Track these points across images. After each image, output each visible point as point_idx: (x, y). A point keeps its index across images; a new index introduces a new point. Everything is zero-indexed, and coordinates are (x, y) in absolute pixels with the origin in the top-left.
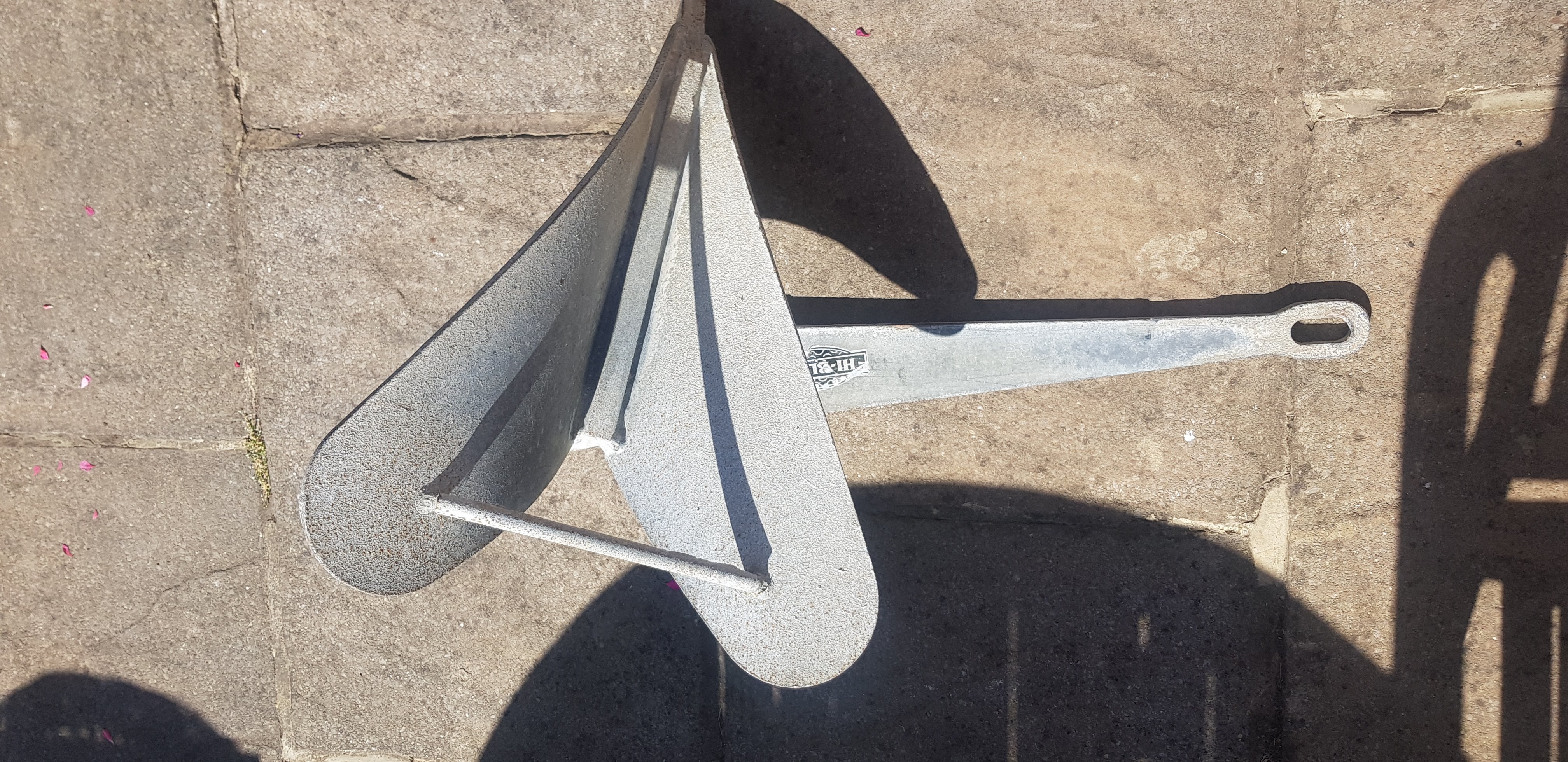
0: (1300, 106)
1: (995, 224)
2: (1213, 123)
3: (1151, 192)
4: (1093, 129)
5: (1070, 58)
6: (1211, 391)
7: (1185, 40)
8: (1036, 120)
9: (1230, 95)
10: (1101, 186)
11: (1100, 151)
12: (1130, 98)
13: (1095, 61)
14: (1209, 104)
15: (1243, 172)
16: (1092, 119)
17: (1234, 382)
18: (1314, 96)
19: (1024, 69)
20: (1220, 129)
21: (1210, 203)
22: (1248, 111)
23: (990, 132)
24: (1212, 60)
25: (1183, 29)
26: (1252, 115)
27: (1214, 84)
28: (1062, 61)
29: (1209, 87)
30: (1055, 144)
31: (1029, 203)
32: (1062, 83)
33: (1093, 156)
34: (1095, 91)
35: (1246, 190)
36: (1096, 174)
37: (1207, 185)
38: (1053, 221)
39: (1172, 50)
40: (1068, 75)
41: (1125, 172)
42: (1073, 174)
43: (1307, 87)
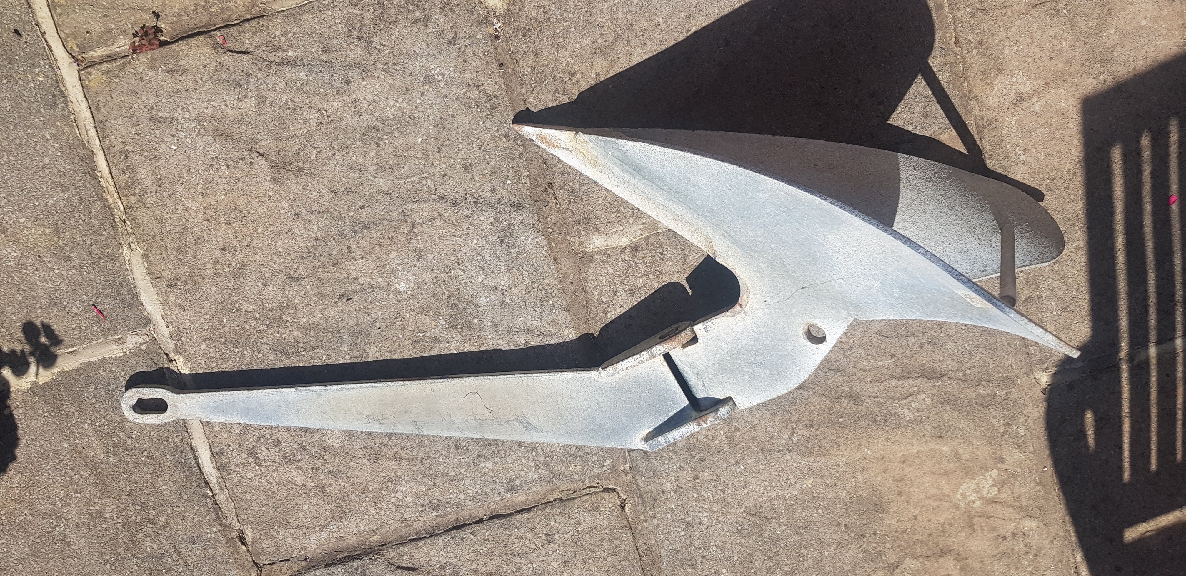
0: (1034, 381)
1: (859, 497)
2: (985, 404)
3: (957, 456)
4: (910, 425)
5: (883, 384)
6: (1023, 564)
7: (954, 358)
8: (872, 427)
9: (991, 385)
10: (924, 459)
11: (918, 438)
12: (929, 401)
13: (900, 383)
14: (979, 394)
15: (1010, 430)
16: (907, 419)
17: (1036, 556)
18: (1041, 374)
19: (854, 397)
20: (990, 407)
21: (995, 453)
22: (1004, 393)
23: (842, 441)
24: (974, 366)
25: (951, 351)
26: (1007, 394)
27: (979, 381)
28: (878, 388)
29: (977, 384)
30: (887, 439)
31: (879, 479)
32: (882, 401)
33: (914, 441)
34: (905, 401)
35: (1016, 441)
36: (918, 452)
37: (991, 443)
38: (898, 487)
39: (947, 365)
40: (885, 395)
41: (937, 447)
42: (903, 455)
43: (1036, 370)
